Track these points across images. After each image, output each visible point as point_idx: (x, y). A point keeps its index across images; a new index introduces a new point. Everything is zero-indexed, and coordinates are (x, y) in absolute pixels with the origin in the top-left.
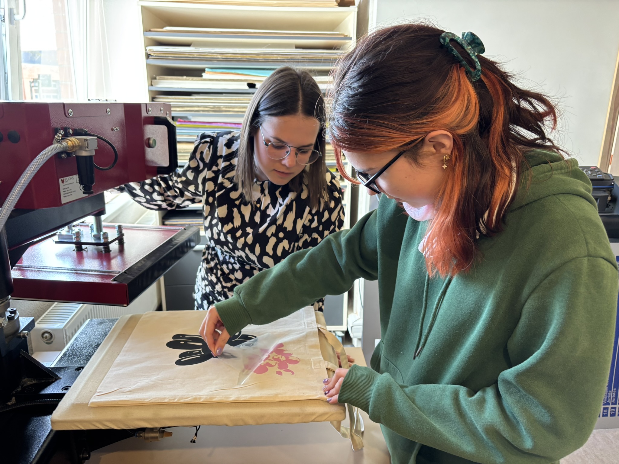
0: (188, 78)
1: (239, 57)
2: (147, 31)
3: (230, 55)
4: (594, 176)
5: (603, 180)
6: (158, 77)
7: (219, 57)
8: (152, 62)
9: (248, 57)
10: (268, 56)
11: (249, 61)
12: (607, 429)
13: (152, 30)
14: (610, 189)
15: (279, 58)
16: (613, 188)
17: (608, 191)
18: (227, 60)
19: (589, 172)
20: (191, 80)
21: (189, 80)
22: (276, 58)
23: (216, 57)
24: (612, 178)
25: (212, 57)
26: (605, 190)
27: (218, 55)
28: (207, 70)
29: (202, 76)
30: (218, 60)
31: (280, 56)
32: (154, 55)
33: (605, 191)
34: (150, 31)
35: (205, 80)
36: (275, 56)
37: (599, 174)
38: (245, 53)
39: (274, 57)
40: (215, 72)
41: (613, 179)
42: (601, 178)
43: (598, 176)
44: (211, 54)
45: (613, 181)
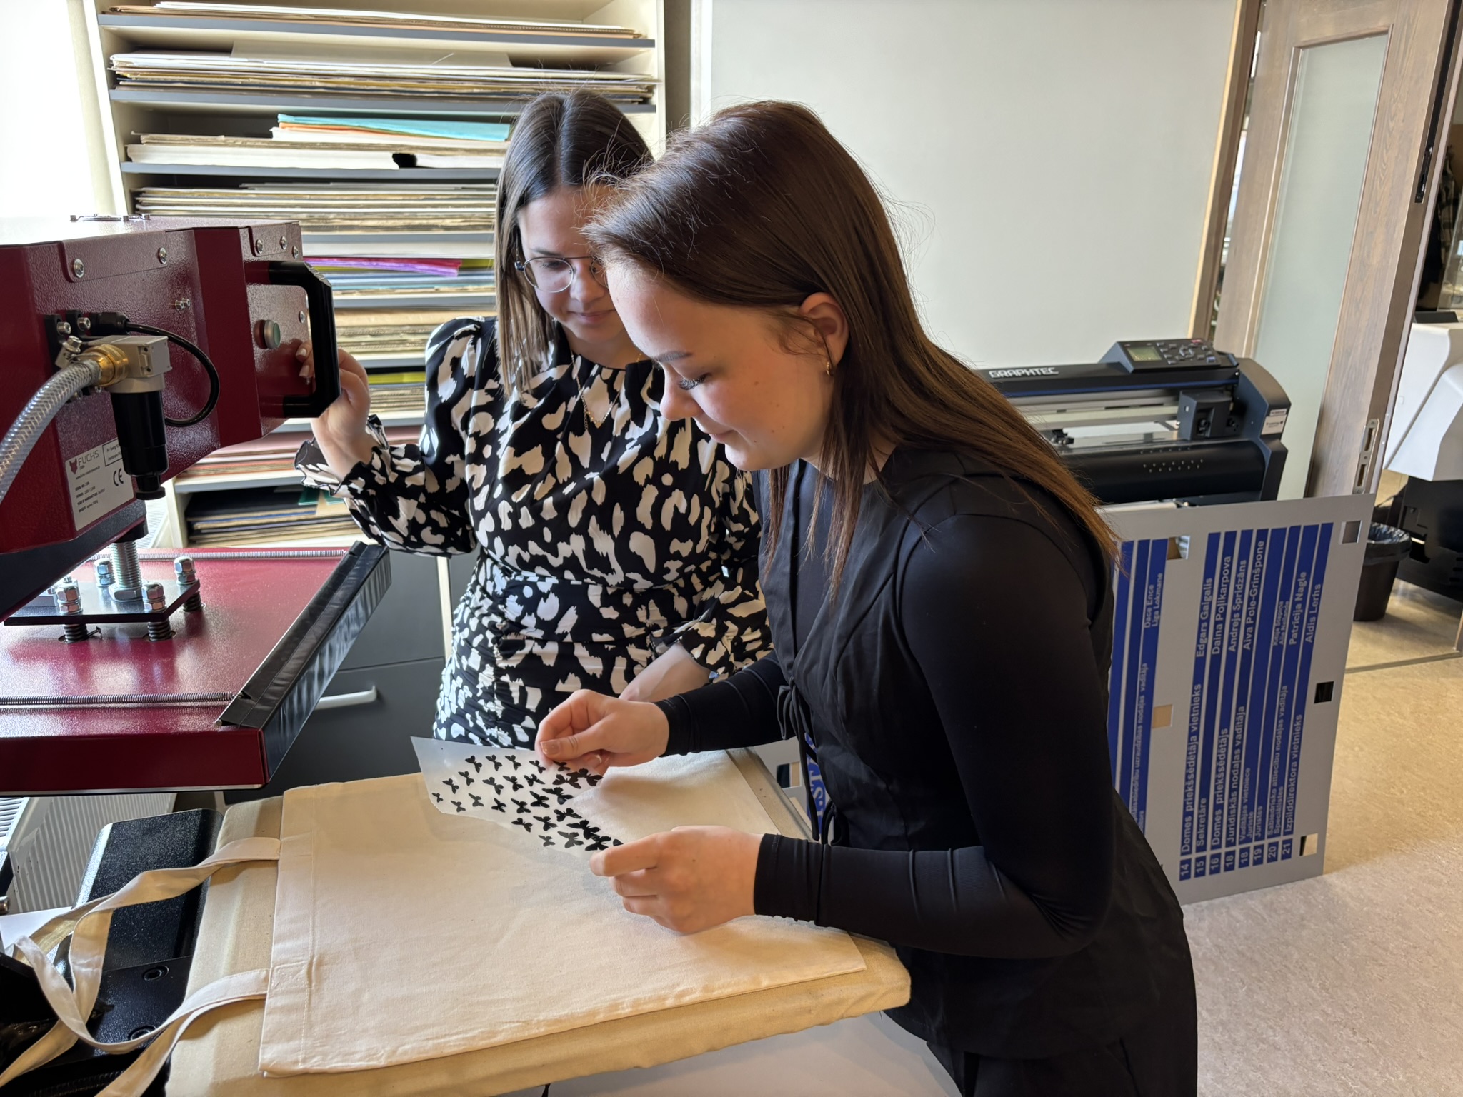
0: (231, 140)
1: (373, 85)
2: (104, 13)
3: (347, 79)
4: (1201, 359)
5: (1217, 367)
6: (143, 138)
7: (318, 84)
8: (126, 95)
9: (395, 85)
10: (450, 84)
11: (397, 96)
12: (1249, 893)
13: (119, 7)
14: (1230, 388)
15: (476, 91)
16: (1237, 383)
17: (1227, 390)
18: (337, 93)
19: (1190, 351)
20: (241, 146)
21: (233, 145)
22: (470, 91)
23: (307, 84)
24: (1235, 363)
25: (299, 83)
26: (1220, 388)
27: (316, 78)
28: (281, 117)
29: (270, 135)
30: (312, 92)
31: (481, 85)
32: (134, 77)
33: (1222, 392)
34: (114, 11)
35: (279, 145)
36: (467, 84)
37: (1210, 356)
38: (387, 75)
39: (466, 88)
40: (306, 125)
41: (1238, 365)
42: (1215, 363)
43: (1208, 359)
44: (295, 77)
45: (1238, 368)
